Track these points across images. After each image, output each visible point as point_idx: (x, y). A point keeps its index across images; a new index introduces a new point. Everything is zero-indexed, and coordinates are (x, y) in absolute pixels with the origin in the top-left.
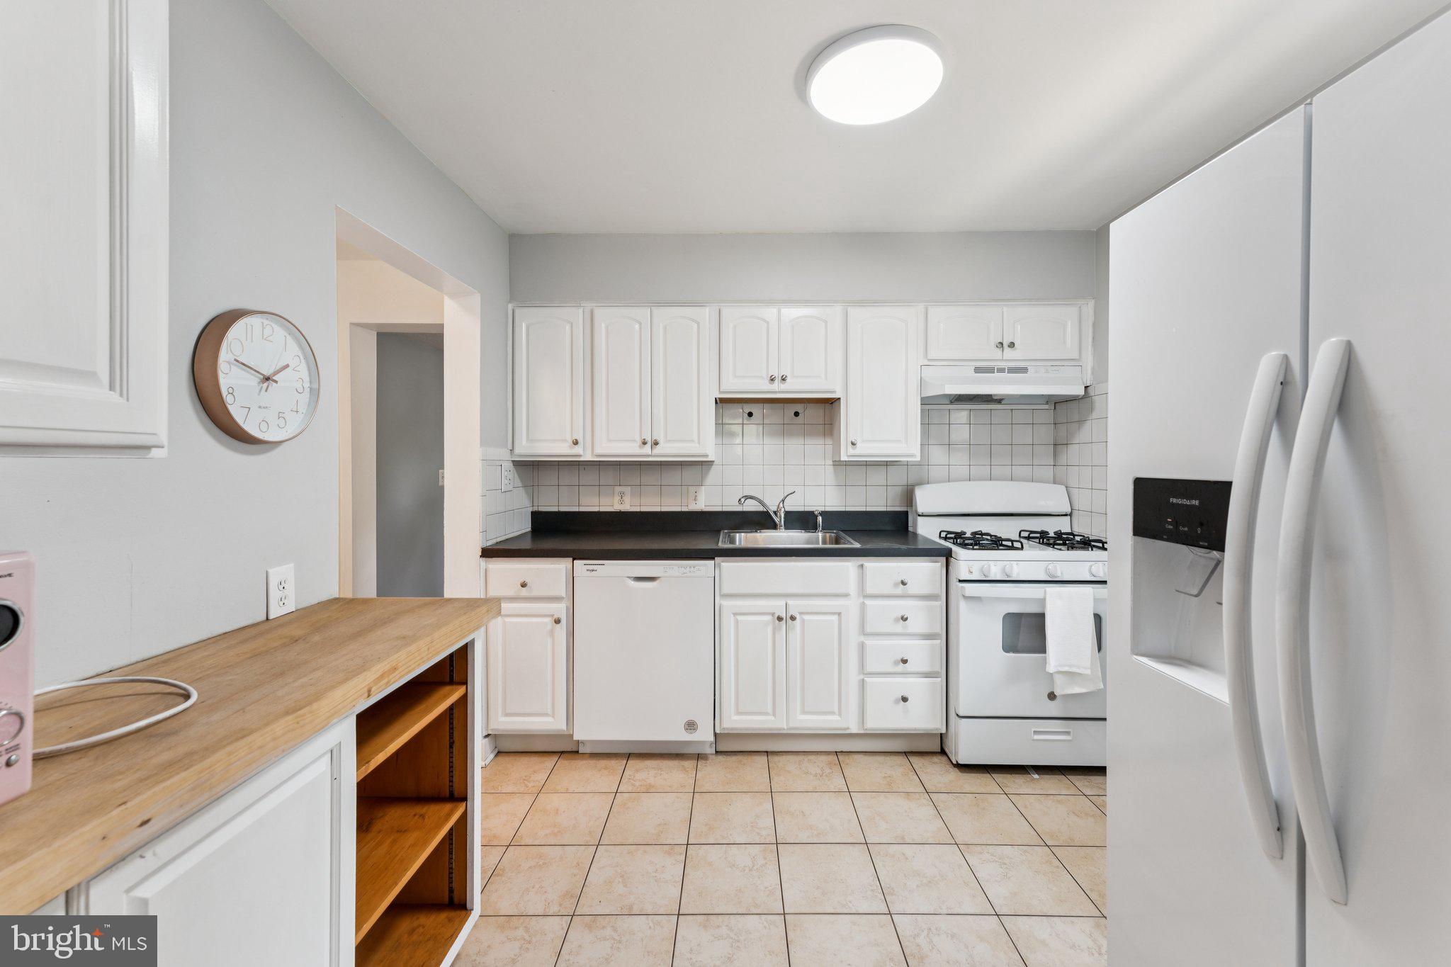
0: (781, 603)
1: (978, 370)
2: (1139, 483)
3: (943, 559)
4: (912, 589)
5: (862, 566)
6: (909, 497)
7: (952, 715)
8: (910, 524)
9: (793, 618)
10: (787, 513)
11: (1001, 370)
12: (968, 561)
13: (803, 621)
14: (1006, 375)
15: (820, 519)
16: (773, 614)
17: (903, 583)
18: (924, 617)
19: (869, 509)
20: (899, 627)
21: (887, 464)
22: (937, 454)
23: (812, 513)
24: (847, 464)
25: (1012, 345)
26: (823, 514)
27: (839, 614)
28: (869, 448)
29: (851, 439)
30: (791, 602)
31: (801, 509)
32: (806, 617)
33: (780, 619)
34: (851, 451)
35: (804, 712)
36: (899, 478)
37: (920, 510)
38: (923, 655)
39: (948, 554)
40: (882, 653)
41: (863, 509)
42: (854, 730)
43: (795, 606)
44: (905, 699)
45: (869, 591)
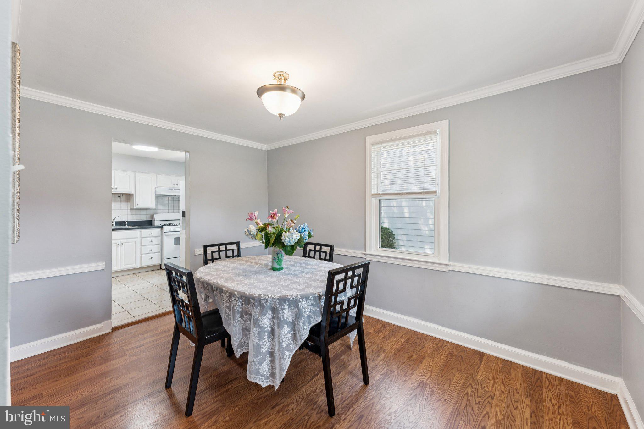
0: (119, 241)
1: (169, 189)
2: (183, 211)
3: (161, 228)
4: (153, 235)
5: (141, 231)
6: (152, 217)
7: (163, 259)
8: (153, 223)
9: (122, 244)
10: (116, 222)
11: (175, 190)
12: (166, 229)
13: (125, 245)
14: (176, 190)
15: (127, 223)
16: (116, 244)
17: (151, 234)
18: (156, 241)
19: (141, 220)
20: (150, 243)
21: (146, 209)
22: (160, 207)
23: (124, 222)
24: (134, 209)
25: (177, 185)
26: (127, 222)
27: (135, 242)
28: (141, 206)
29: (137, 203)
30: (121, 240)
31: (120, 221)
32: (126, 244)
33: (118, 244)
34: (137, 206)
35: (125, 265)
36: (150, 213)
37: (155, 220)
38: (156, 248)
39: (162, 228)
40: (146, 250)
41: (139, 220)
42: (139, 267)
43: (122, 241)
44: (152, 258)
45: (143, 236)
